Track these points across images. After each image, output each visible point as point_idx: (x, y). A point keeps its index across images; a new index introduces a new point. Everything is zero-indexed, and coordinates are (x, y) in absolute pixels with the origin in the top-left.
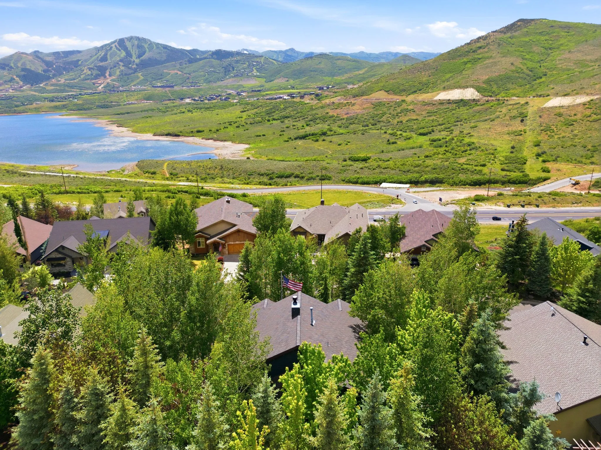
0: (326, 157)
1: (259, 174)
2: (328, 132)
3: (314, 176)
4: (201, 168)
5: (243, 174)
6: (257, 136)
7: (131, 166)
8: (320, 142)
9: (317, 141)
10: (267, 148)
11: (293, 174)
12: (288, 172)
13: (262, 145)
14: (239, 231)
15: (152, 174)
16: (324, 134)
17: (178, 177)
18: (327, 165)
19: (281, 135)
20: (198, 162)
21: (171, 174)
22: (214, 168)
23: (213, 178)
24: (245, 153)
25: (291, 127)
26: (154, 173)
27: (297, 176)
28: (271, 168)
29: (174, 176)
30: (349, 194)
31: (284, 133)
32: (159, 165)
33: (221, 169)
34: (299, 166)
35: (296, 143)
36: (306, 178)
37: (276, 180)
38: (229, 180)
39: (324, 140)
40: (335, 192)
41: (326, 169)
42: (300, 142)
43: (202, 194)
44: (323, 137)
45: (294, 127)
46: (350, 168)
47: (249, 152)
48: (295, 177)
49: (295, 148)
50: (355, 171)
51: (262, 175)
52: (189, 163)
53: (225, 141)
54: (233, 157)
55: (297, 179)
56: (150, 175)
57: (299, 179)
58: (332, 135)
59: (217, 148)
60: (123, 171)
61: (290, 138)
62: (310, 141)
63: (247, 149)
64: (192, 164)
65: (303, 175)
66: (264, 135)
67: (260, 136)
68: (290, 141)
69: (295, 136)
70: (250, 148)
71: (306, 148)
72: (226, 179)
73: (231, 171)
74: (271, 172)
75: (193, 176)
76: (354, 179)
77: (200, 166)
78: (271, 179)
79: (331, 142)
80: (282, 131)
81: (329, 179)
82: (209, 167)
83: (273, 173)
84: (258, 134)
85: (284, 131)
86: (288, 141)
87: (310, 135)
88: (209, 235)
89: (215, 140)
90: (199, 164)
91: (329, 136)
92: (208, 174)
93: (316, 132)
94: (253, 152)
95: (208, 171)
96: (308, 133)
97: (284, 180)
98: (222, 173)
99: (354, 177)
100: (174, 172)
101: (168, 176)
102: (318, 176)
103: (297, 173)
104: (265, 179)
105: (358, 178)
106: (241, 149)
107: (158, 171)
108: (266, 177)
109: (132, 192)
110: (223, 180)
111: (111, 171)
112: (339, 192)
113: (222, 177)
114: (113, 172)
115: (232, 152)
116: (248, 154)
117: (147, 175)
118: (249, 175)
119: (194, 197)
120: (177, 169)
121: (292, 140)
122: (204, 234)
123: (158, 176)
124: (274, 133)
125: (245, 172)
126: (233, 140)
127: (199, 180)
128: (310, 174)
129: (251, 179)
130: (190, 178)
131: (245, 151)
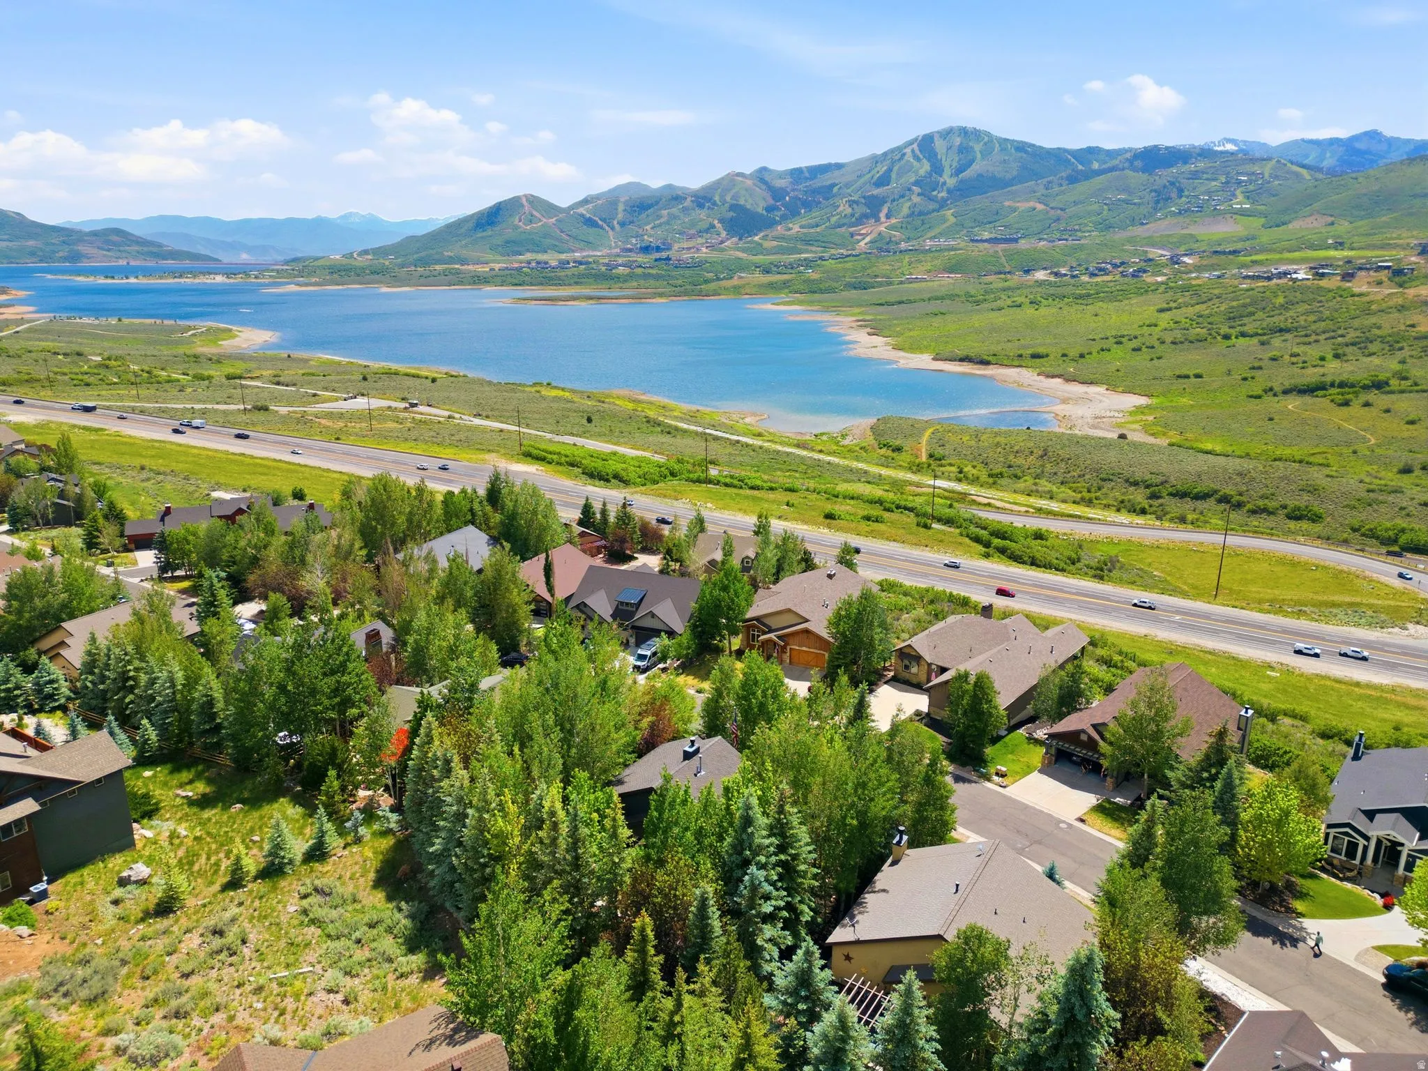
0: (1355, 452)
1: (1127, 481)
2: (1392, 382)
3: (1272, 505)
4: (1000, 450)
5: (1087, 477)
7: (858, 426)
8: (1355, 409)
9: (1346, 404)
10: (1193, 412)
11: (1216, 492)
12: (1206, 484)
13: (1185, 401)
14: (807, 631)
15: (893, 451)
16: (1379, 385)
17: (941, 466)
18: (1325, 482)
19: (1245, 379)
20: (997, 434)
21: (931, 456)
22: (1027, 453)
23: (1015, 477)
24: (1131, 419)
25: (1287, 357)
26: (898, 449)
27: (1225, 499)
28: (1164, 468)
29: (935, 460)
30: (1318, 575)
31: (1257, 373)
32: (915, 430)
33: (1042, 456)
34: (1240, 474)
35: (1282, 403)
36: (1249, 506)
37: (1166, 500)
38: (1048, 488)
39: (1367, 404)
40: (1282, 561)
41: (1313, 490)
42: (1293, 403)
43: (939, 520)
44: (1372, 396)
45: (1294, 360)
46: (1391, 498)
47: (1139, 417)
48: (1220, 501)
49: (1271, 419)
50: (1402, 509)
51: (1136, 484)
52: (977, 435)
53: (1091, 383)
54: (1094, 427)
55: (1223, 506)
56: (889, 453)
57: (1227, 507)
58: (1402, 392)
59: (1065, 401)
60: (844, 436)
61: (1271, 389)
62: (1325, 402)
63: (1140, 410)
64: (984, 437)
65: (1244, 498)
66: (1198, 376)
67: (1187, 377)
68: (1268, 399)
69: (1287, 385)
70: (1147, 406)
71: (1304, 422)
72: (1045, 485)
73: (1063, 465)
74: (1160, 479)
75: (974, 467)
76: (1387, 530)
77: (998, 445)
78: (1154, 496)
79: (1388, 411)
80: (1253, 368)
81: (1316, 518)
82: (1016, 448)
83: (1163, 483)
84: (1185, 371)
85: (1260, 368)
86: (1259, 397)
87: (1332, 385)
88: (768, 627)
89: (1067, 380)
90: (998, 439)
91: (1392, 392)
92: (1010, 467)
93: (1352, 379)
94: (1151, 418)
95: (1011, 457)
96: (1328, 379)
97: (1187, 506)
98: (1043, 466)
99: (1389, 525)
100: (939, 452)
101: (924, 458)
102: (1284, 507)
103: (1229, 490)
104: (1139, 497)
105: (1403, 531)
106: (1122, 407)
107: (907, 445)
108: (1141, 490)
109: (815, 495)
110: (1035, 484)
111: (822, 434)
112: (1294, 564)
113: (1037, 477)
114: (824, 438)
115: (1098, 413)
116: (1133, 422)
117: (883, 451)
118: (1103, 480)
119: (918, 525)
120: (947, 446)
121: (1275, 395)
122: (761, 623)
123: (904, 458)
124: (1229, 373)
125: (1097, 471)
126: (1113, 382)
127: (984, 477)
128: (1262, 497)
129: (1104, 490)
130: (966, 470)
131: (1131, 413)
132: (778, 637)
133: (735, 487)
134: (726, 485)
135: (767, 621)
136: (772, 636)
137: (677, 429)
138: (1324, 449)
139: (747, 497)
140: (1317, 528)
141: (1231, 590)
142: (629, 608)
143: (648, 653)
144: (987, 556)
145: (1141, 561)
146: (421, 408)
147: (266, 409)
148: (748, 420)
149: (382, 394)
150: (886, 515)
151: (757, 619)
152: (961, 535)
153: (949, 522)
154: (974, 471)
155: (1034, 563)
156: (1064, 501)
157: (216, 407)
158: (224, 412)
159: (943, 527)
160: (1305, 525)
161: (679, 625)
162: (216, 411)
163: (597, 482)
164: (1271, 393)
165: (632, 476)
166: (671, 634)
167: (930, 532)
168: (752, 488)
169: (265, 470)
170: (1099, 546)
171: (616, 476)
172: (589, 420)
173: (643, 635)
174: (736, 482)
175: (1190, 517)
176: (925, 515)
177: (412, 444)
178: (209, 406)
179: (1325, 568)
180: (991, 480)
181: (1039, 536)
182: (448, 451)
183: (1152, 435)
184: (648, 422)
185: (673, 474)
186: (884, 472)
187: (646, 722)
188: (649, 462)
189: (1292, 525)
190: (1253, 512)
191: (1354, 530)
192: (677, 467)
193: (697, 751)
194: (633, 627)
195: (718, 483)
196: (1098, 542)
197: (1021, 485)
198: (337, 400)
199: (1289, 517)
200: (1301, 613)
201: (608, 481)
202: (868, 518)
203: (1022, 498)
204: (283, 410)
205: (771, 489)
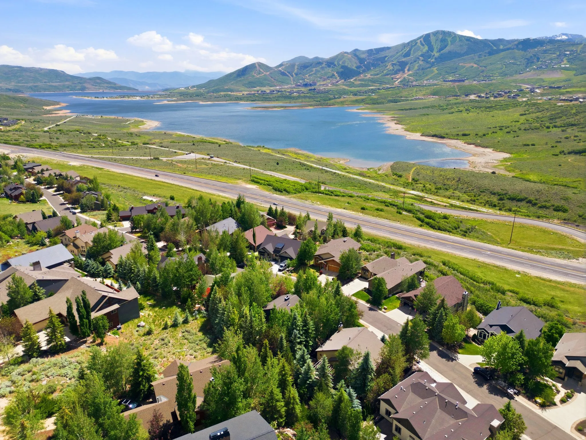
1: (491, 192)
3: (548, 204)
4: (441, 177)
5: (475, 190)
6: (525, 145)
7: (386, 166)
10: (528, 161)
11: (526, 198)
12: (523, 195)
13: (525, 156)
14: (333, 260)
15: (398, 177)
17: (416, 185)
18: (571, 196)
19: (553, 147)
20: (441, 171)
21: (413, 179)
22: (452, 179)
23: (446, 189)
25: (572, 137)
26: (400, 176)
27: (530, 202)
28: (507, 187)
29: (415, 181)
30: (552, 236)
31: (558, 145)
32: (408, 167)
33: (458, 181)
34: (537, 191)
35: (567, 158)
36: (539, 205)
37: (506, 201)
40: (540, 230)
42: (571, 159)
43: (406, 210)
45: (575, 138)
47: (504, 163)
48: (527, 202)
49: (560, 165)
51: (494, 194)
52: (433, 171)
53: (487, 147)
54: (484, 167)
55: (528, 204)
56: (397, 178)
57: (530, 205)
59: (474, 155)
60: (379, 170)
61: (563, 152)
63: (505, 160)
64: (435, 172)
65: (538, 202)
66: (533, 145)
67: (528, 145)
68: (561, 156)
69: (570, 150)
70: (509, 158)
71: (573, 167)
72: (457, 193)
73: (466, 185)
74: (504, 192)
75: (430, 185)
77: (441, 175)
78: (501, 199)
80: (557, 142)
81: (565, 211)
82: (448, 177)
83: (505, 194)
84: (528, 143)
85: (560, 142)
86: (557, 155)
89: (476, 146)
90: (441, 173)
92: (444, 185)
95: (446, 181)
97: (514, 204)
98: (458, 185)
100: (417, 177)
101: (410, 181)
102: (553, 206)
103: (532, 198)
104: (495, 199)
106: (498, 158)
107: (404, 174)
108: (496, 196)
109: (360, 199)
110: (453, 193)
112: (544, 231)
113: (455, 190)
114: (371, 170)
115: (487, 161)
116: (501, 165)
117: (394, 177)
118: (481, 192)
119: (397, 212)
120: (420, 175)
121: (565, 154)
122: (320, 257)
123: (403, 180)
124: (547, 144)
125: (479, 188)
126: (497, 147)
127: (433, 190)
128: (545, 201)
129: (481, 196)
130: (426, 186)
131: (501, 161)
132: (325, 262)
133: (329, 195)
134: (326, 194)
135: (322, 256)
136: (322, 261)
137: (311, 167)
138: (580, 179)
139: (333, 200)
140: (565, 215)
141: (516, 242)
142: (279, 250)
143: (284, 265)
144: (421, 226)
145: (484, 228)
146: (215, 159)
147: (158, 159)
148: (341, 162)
149: (199, 152)
150: (386, 208)
151: (319, 255)
152: (413, 217)
153: (409, 211)
154: (430, 187)
155: (439, 229)
156: (463, 201)
157: (141, 158)
158: (144, 160)
159: (407, 214)
160: (560, 214)
161: (294, 256)
162: (141, 159)
163: (278, 193)
164: (563, 153)
165: (291, 190)
166: (291, 259)
167: (401, 216)
168: (336, 196)
169: (160, 187)
170: (469, 221)
171: (285, 190)
172: (278, 164)
173: (283, 258)
174: (330, 193)
175: (513, 209)
176: (401, 208)
177: (211, 176)
178: (138, 158)
179: (557, 233)
180: (436, 191)
181: (445, 217)
182: (224, 179)
183: (508, 171)
184: (300, 164)
185: (307, 189)
186: (392, 187)
187: (278, 289)
188: (298, 183)
189: (555, 213)
190: (540, 207)
191: (580, 216)
192: (308, 186)
193: (289, 299)
194: (280, 256)
195: (323, 193)
196: (469, 220)
197: (448, 193)
198: (183, 154)
199: (555, 210)
200: (538, 252)
201: (282, 192)
202: (377, 210)
203: (445, 200)
204: (164, 159)
205: (343, 196)
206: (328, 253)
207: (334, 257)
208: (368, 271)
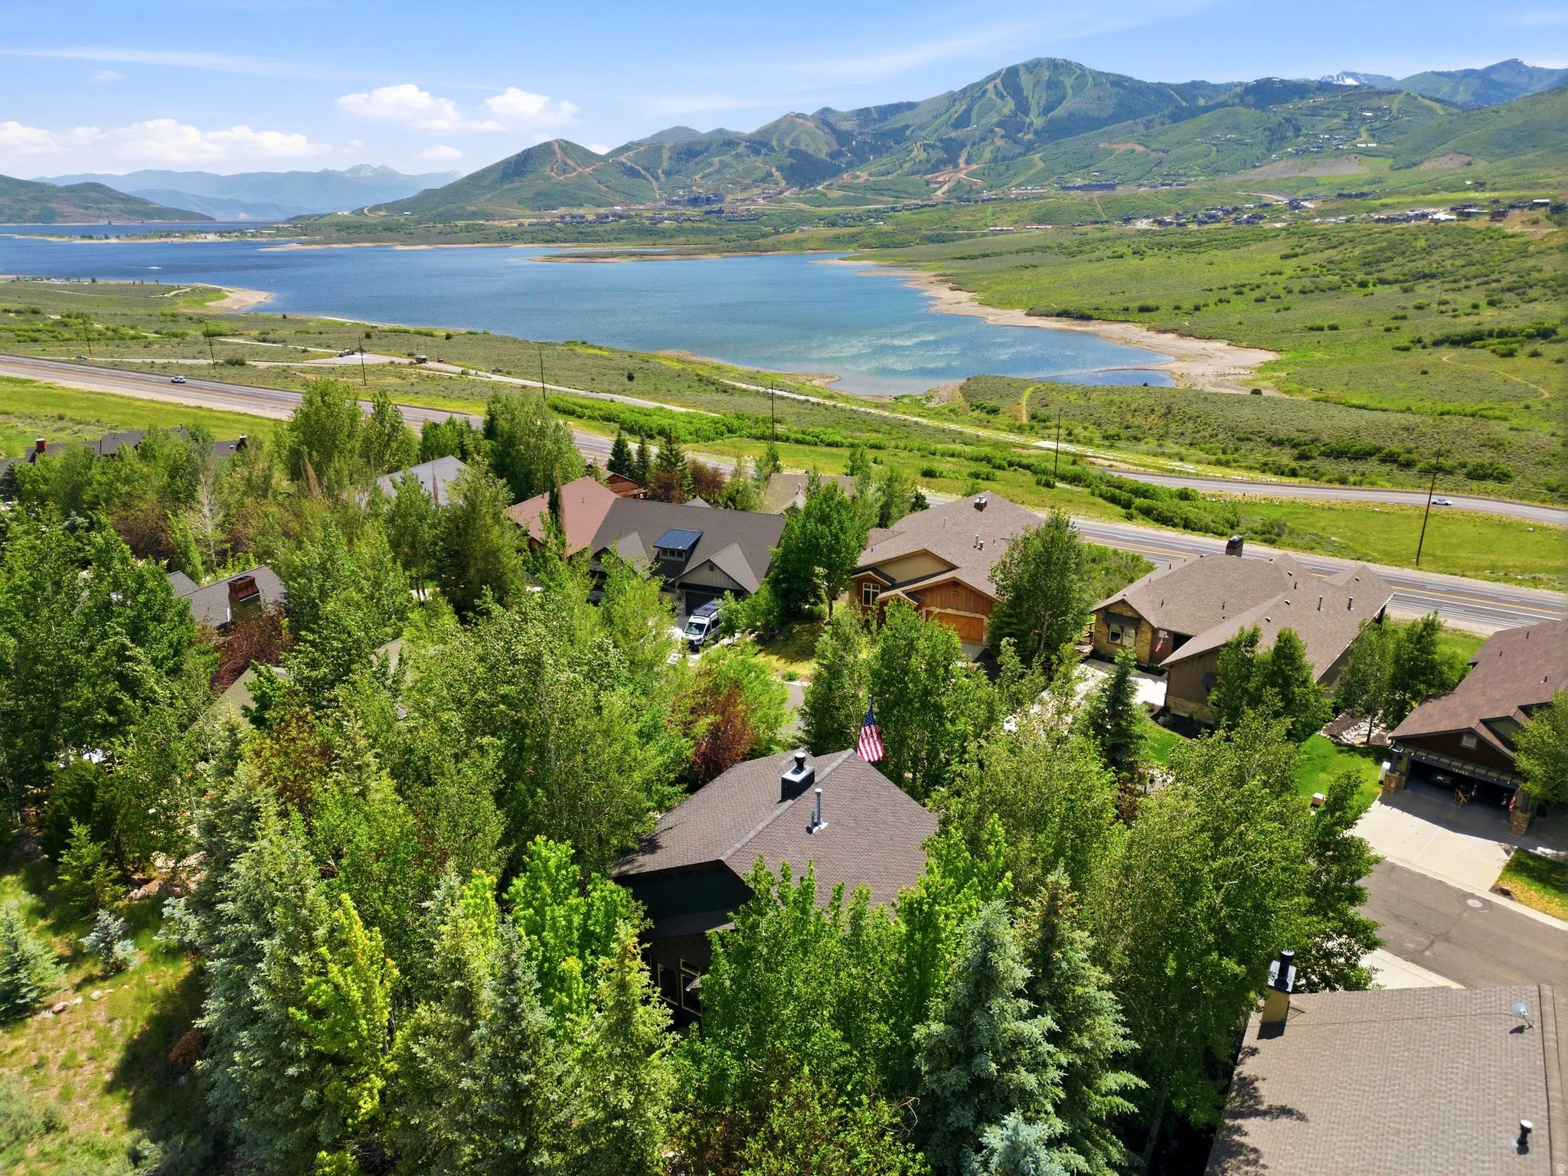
0: (1527, 407)
1: (1269, 440)
2: (1560, 330)
3: (1448, 463)
4: (1114, 409)
5: (1220, 437)
6: (1312, 329)
7: (945, 388)
8: (1521, 360)
9: (1511, 354)
10: (1331, 367)
11: (1379, 450)
12: (1366, 441)
13: (1320, 355)
14: (955, 584)
15: (988, 413)
16: (1546, 334)
17: (1046, 428)
18: (1510, 436)
19: (1388, 330)
20: (1110, 392)
21: (1033, 417)
22: (1147, 411)
23: (1135, 438)
24: (1259, 376)
25: (1434, 306)
26: (994, 411)
27: (1390, 458)
28: (1314, 425)
29: (1039, 422)
30: (1537, 537)
31: (1402, 324)
32: (1012, 390)
33: (1165, 415)
34: (1406, 429)
35: (1435, 355)
36: (1420, 465)
37: (1317, 461)
38: (1176, 449)
39: (1535, 354)
40: (1488, 521)
41: (1498, 446)
42: (1447, 355)
43: (1063, 478)
44: (1539, 345)
45: (1443, 308)
47: (1269, 374)
48: (1383, 461)
49: (1424, 373)
51: (1280, 443)
52: (1085, 394)
53: (1210, 338)
54: (1216, 385)
55: (1387, 468)
56: (984, 415)
57: (1394, 467)
59: (1181, 358)
60: (929, 399)
61: (1420, 341)
62: (1486, 353)
63: (1269, 366)
64: (1094, 396)
65: (1414, 456)
66: (1333, 328)
67: (1321, 329)
68: (1417, 351)
69: (1439, 334)
70: (1277, 362)
71: (1463, 375)
72: (1171, 447)
73: (1190, 424)
74: (1309, 437)
75: (1086, 428)
77: (1112, 403)
78: (1303, 457)
79: (1561, 361)
80: (1396, 318)
81: (1503, 477)
82: (1133, 407)
83: (1314, 441)
84: (1318, 323)
85: (1404, 318)
86: (1407, 349)
87: (1491, 335)
88: (891, 580)
89: (1182, 336)
90: (1110, 397)
92: (1127, 427)
93: (1515, 326)
94: (1284, 374)
95: (1129, 417)
96: (1486, 328)
97: (1345, 467)
98: (1167, 426)
100: (1043, 412)
101: (1025, 420)
102: (1464, 465)
103: (1395, 447)
104: (1286, 458)
106: (1248, 363)
107: (1004, 405)
108: (1287, 450)
109: (906, 453)
110: (1160, 446)
111: (903, 397)
112: (1504, 525)
113: (1161, 438)
114: (906, 401)
115: (1220, 371)
116: (1263, 379)
117: (976, 414)
118: (1241, 440)
119: (1038, 483)
120: (1052, 406)
121: (1424, 347)
122: (879, 576)
123: (1001, 420)
124: (1369, 324)
125: (1232, 429)
126: (1235, 337)
127: (1098, 440)
128: (1436, 454)
129: (1242, 452)
130: (1076, 431)
131: (1259, 370)
132: (909, 594)
133: (808, 443)
134: (798, 442)
135: (890, 571)
136: (898, 591)
137: (734, 388)
138: (1490, 405)
139: (823, 454)
140: (1506, 487)
141: (1434, 556)
142: (676, 558)
143: (706, 621)
144: (1130, 517)
145: (1312, 525)
146: (430, 364)
147: (242, 364)
148: (816, 382)
149: (386, 350)
150: (998, 473)
151: (873, 568)
152: (1093, 494)
153: (1075, 480)
154: (1086, 433)
155: (1188, 525)
156: (1199, 462)
157: (181, 361)
158: (191, 367)
159: (1068, 487)
160: (1490, 485)
161: (753, 582)
162: (181, 365)
163: (638, 438)
164: (1419, 345)
165: (682, 433)
166: (740, 593)
167: (1054, 492)
168: (829, 445)
170: (1256, 509)
171: (662, 433)
172: (631, 378)
173: (695, 597)
174: (809, 438)
175: (1352, 479)
176: (1044, 472)
177: (412, 397)
178: (174, 361)
179: (1545, 529)
180: (1107, 443)
181: (1184, 496)
182: (455, 404)
183: (1288, 392)
184: (700, 380)
185: (730, 431)
186: (982, 433)
187: (703, 724)
188: (701, 418)
189: (1474, 484)
190: (1426, 472)
191: (1551, 490)
192: (736, 423)
193: (810, 780)
194: (683, 586)
195: (787, 439)
196: (1255, 504)
197: (1142, 446)
198: (331, 356)
199: (1471, 477)
200: (1535, 582)
201: (651, 437)
202: (975, 476)
203: (1149, 460)
204: (263, 365)
206: (925, 553)
207: (953, 568)
208: (1137, 621)
